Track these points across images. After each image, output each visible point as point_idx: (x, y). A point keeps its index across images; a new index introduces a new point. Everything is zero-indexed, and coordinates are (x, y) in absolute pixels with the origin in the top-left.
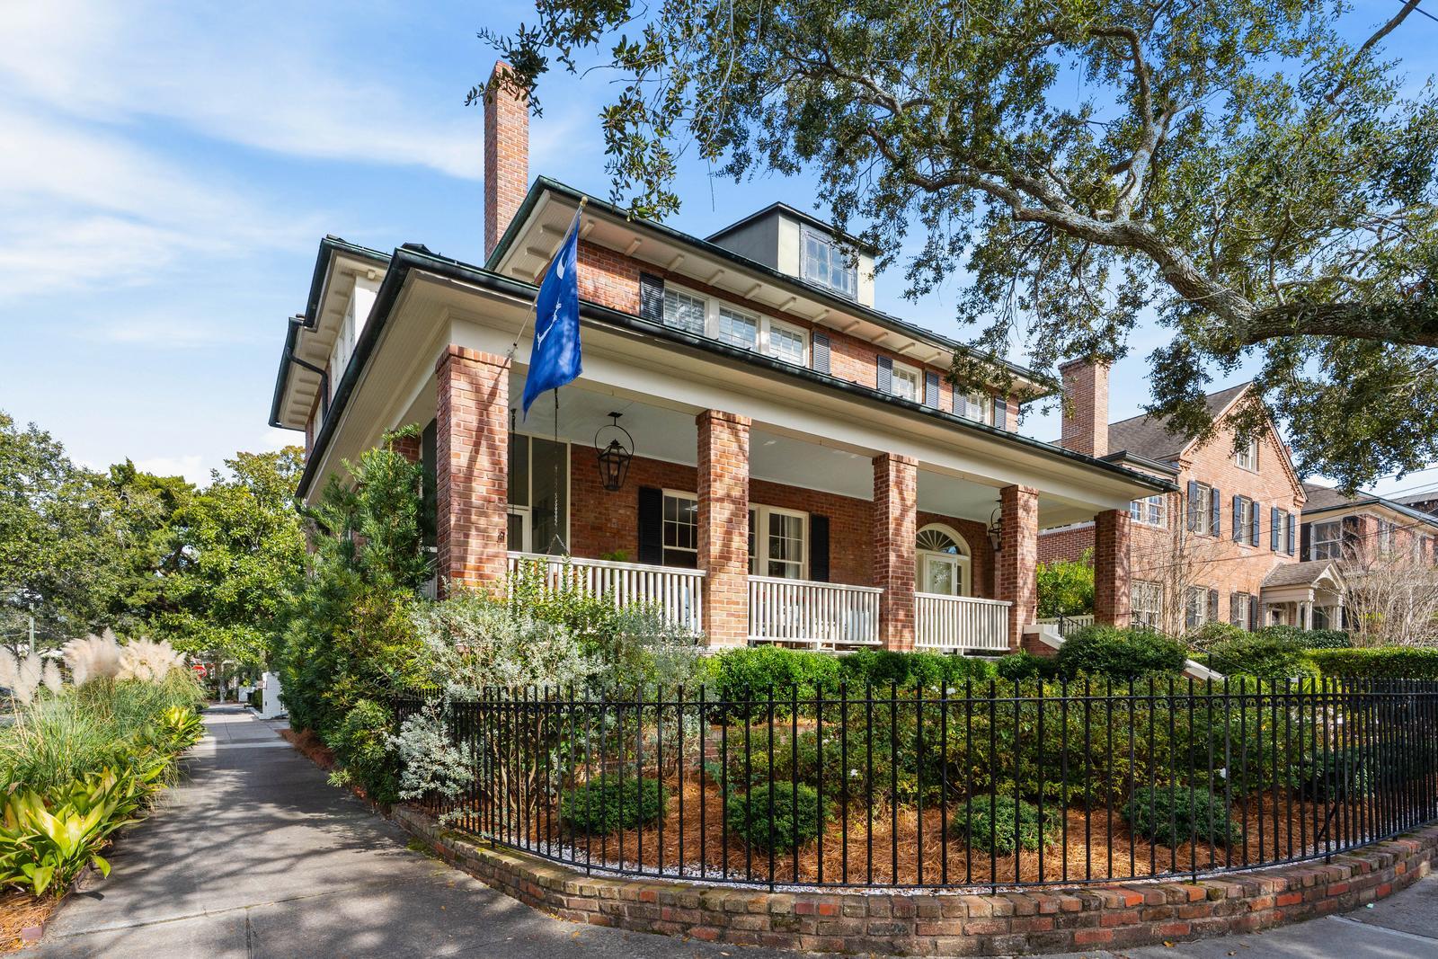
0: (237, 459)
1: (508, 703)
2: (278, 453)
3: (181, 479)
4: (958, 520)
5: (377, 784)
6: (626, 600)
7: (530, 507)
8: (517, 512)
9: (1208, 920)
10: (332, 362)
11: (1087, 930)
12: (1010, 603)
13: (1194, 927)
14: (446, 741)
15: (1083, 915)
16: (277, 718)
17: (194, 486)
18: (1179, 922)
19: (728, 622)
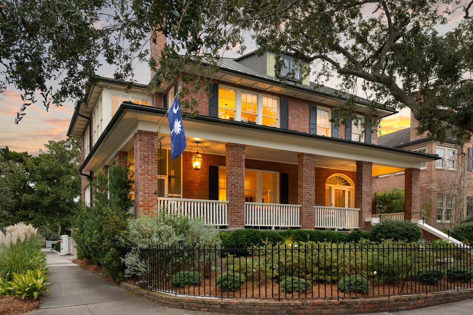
0: (49, 144)
1: (155, 249)
2: (65, 140)
3: (26, 153)
4: (348, 172)
5: (116, 275)
6: (196, 216)
7: (167, 176)
8: (162, 178)
9: (341, 310)
10: (93, 115)
11: (303, 311)
12: (359, 209)
13: (336, 312)
14: (138, 260)
15: (302, 306)
16: (67, 255)
17: (31, 156)
18: (331, 310)
19: (237, 220)
